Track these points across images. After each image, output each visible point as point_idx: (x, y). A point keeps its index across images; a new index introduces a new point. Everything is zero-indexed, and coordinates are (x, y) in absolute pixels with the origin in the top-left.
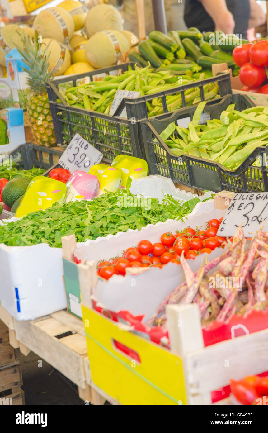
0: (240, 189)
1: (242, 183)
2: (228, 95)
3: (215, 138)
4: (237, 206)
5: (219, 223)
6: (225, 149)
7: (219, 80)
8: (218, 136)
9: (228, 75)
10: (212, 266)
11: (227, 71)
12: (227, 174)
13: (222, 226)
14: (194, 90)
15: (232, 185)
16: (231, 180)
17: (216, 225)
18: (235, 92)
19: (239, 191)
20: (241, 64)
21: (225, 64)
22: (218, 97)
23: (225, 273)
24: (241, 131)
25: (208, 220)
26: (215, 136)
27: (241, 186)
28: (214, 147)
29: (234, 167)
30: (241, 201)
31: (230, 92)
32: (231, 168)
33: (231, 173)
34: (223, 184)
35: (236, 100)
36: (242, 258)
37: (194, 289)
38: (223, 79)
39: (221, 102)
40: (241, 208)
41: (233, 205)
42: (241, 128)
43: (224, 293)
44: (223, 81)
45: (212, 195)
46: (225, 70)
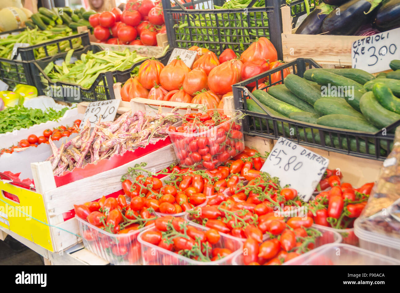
0: (93, 100)
1: (94, 96)
2: (88, 46)
3: (79, 71)
4: (90, 110)
5: (80, 121)
6: (85, 77)
7: (82, 36)
8: (80, 70)
9: (87, 33)
10: (70, 144)
11: (87, 31)
12: (85, 91)
13: (82, 123)
14: (66, 43)
15: (89, 98)
16: (88, 95)
17: (79, 122)
18: (93, 43)
19: (92, 101)
20: (94, 27)
21: (85, 27)
22: (82, 47)
23: (77, 147)
24: (94, 65)
25: (74, 120)
26: (78, 69)
27: (94, 98)
28: (78, 76)
29: (88, 86)
30: (93, 107)
31: (89, 44)
32: (87, 87)
33: (87, 91)
34: (83, 98)
35: (93, 48)
36: (88, 137)
37: (58, 158)
38: (84, 36)
39: (84, 50)
40: (93, 111)
41: (88, 110)
42: (94, 64)
43: (76, 158)
44: (84, 37)
45: (76, 105)
46: (86, 30)
